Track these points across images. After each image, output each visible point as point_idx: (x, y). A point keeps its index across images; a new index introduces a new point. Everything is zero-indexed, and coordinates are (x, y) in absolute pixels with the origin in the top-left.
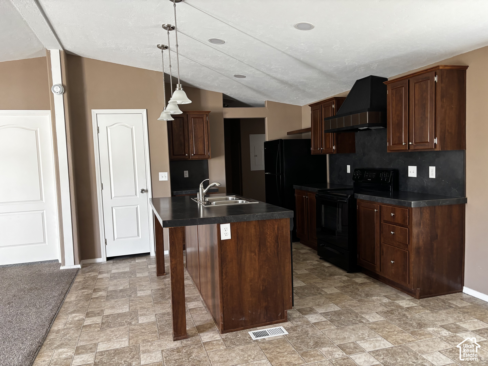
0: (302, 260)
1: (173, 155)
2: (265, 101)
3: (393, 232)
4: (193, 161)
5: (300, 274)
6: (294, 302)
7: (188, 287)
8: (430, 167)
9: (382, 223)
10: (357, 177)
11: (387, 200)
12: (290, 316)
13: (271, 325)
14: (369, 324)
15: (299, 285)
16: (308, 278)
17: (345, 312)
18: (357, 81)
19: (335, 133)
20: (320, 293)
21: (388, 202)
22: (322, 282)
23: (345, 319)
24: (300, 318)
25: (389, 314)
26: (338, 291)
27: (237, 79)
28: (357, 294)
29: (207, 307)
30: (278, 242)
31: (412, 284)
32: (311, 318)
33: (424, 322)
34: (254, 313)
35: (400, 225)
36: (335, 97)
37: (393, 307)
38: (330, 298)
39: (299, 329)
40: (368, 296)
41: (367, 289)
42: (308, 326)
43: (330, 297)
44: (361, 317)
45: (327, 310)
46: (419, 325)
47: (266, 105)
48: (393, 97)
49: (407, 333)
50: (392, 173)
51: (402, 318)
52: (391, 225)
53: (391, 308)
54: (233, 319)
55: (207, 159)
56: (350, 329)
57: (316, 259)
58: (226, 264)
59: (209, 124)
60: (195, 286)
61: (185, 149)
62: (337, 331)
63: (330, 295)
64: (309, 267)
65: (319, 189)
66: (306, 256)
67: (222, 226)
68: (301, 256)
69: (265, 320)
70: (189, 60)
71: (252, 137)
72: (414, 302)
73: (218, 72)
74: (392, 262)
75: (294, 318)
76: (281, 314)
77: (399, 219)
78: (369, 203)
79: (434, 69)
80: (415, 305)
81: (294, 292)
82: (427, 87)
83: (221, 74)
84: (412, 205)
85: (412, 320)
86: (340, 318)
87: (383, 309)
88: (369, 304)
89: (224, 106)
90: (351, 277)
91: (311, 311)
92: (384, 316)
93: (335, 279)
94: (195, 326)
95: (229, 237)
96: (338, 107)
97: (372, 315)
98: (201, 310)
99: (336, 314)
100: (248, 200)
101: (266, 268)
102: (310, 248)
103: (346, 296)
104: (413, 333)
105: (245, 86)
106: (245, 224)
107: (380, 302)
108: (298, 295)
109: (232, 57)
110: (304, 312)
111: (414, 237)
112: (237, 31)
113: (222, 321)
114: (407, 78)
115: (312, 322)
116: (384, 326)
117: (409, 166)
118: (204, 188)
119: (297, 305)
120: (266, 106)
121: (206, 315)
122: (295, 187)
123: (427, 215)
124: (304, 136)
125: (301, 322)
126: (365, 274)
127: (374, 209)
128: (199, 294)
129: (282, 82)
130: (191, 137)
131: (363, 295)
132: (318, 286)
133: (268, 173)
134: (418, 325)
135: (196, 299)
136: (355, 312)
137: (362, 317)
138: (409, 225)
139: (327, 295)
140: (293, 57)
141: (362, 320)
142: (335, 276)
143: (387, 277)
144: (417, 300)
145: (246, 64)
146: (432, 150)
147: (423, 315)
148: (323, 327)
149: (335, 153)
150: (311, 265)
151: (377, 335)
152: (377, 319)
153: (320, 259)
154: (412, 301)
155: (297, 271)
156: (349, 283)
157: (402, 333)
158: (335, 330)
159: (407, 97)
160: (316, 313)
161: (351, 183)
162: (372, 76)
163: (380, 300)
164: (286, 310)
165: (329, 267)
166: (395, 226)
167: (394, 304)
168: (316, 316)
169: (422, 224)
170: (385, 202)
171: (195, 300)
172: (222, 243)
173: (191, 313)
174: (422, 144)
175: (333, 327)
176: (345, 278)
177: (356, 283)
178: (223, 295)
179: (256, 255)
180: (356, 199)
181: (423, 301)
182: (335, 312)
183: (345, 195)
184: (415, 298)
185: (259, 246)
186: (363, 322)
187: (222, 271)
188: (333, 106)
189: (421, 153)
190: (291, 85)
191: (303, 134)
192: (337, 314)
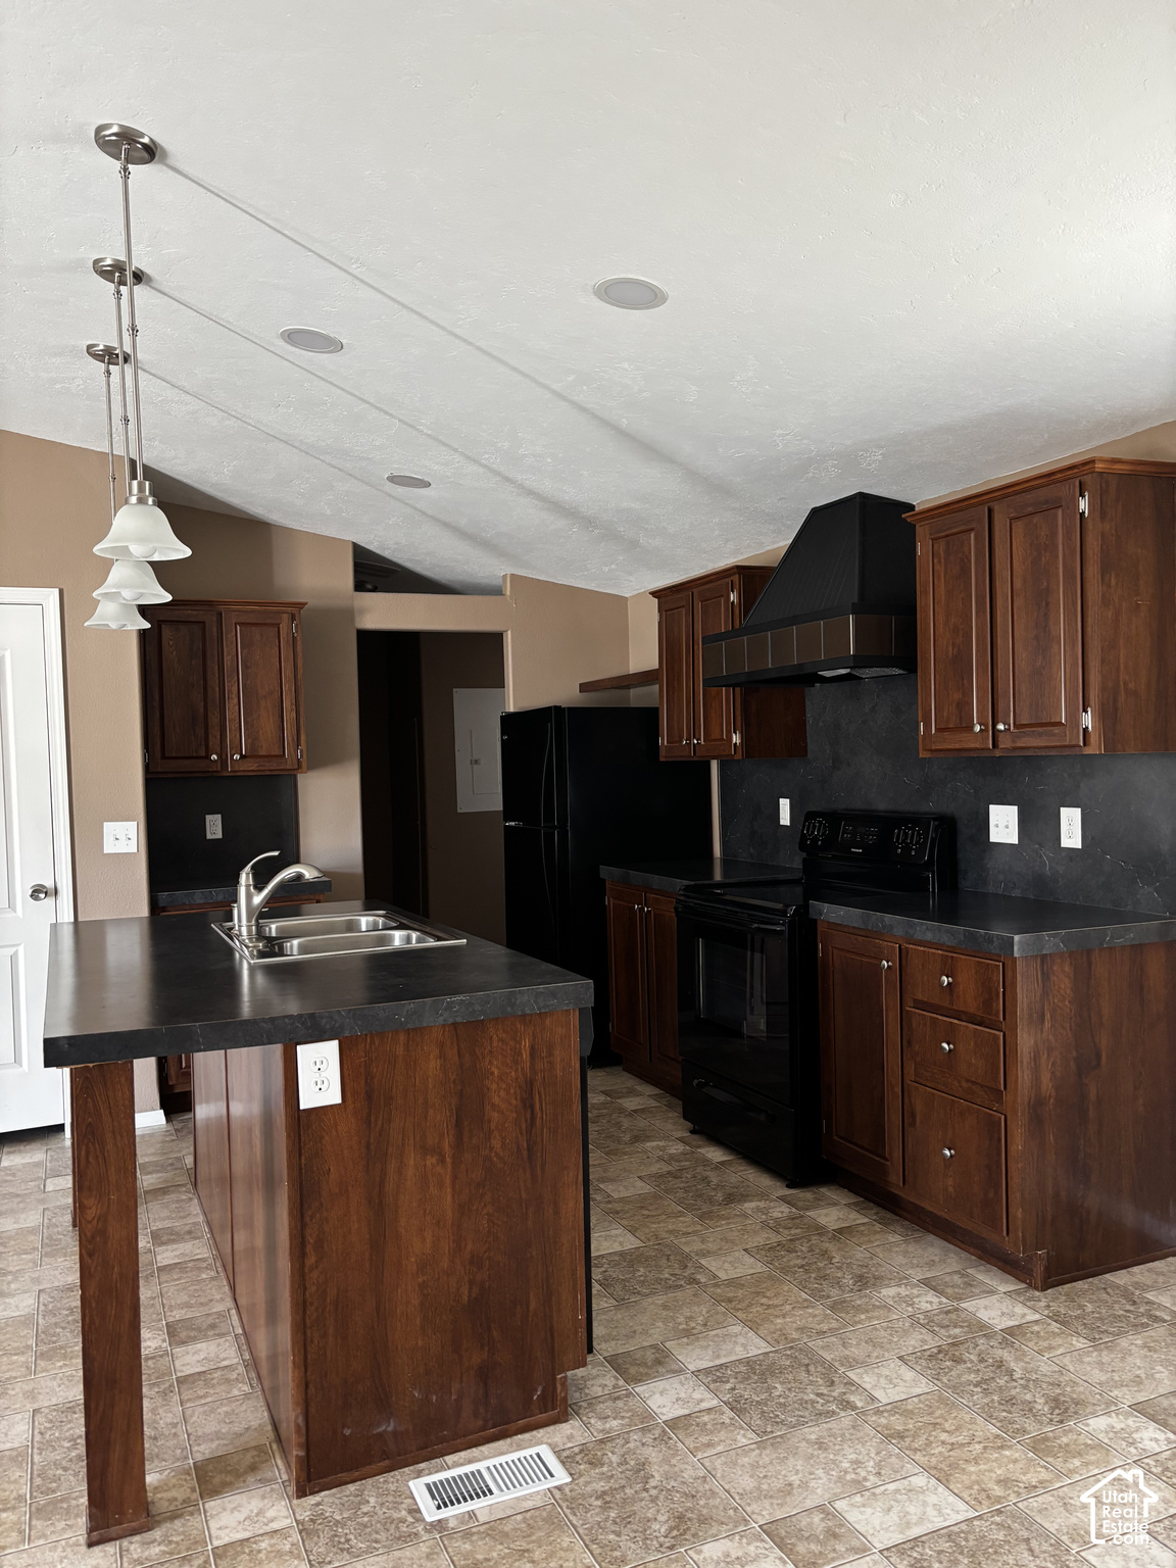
0: (627, 1138)
1: (164, 757)
2: (505, 576)
3: (949, 1045)
4: (235, 779)
5: (621, 1200)
6: (595, 1324)
7: (189, 1274)
8: (1063, 810)
9: (908, 1008)
10: (815, 839)
11: (926, 930)
12: (581, 1390)
13: (501, 1442)
14: (878, 1412)
15: (617, 1248)
16: (648, 1216)
17: (788, 1363)
18: (815, 511)
19: (738, 690)
20: (693, 1281)
21: (929, 936)
22: (699, 1228)
23: (787, 1397)
24: (618, 1398)
25: (948, 1363)
26: (759, 1268)
27: (400, 490)
28: (825, 1277)
29: (253, 1364)
30: (532, 1107)
31: (1020, 1234)
32: (657, 1396)
33: (1073, 1391)
34: (434, 1398)
35: (972, 1019)
36: (738, 567)
37: (957, 1331)
38: (730, 1301)
39: (613, 1453)
40: (865, 1286)
41: (860, 1254)
42: (648, 1438)
43: (730, 1295)
44: (846, 1384)
45: (718, 1357)
46: (1057, 1407)
47: (508, 589)
48: (937, 567)
49: (1019, 1447)
50: (936, 829)
51: (993, 1378)
52: (940, 1017)
53: (949, 1336)
54: (347, 1432)
55: (291, 773)
56: (808, 1441)
57: (679, 1134)
58: (321, 1204)
59: (299, 649)
60: (218, 1264)
61: (210, 736)
62: (760, 1455)
63: (728, 1285)
64: (655, 1169)
65: (686, 882)
66: (641, 1123)
67: (306, 1053)
68: (626, 1123)
69: (480, 1423)
70: (216, 411)
71: (461, 696)
72: (1028, 1304)
73: (329, 464)
74: (947, 1152)
75: (592, 1402)
76: (543, 1391)
77: (969, 1000)
78: (860, 938)
79: (1076, 471)
80: (1033, 1317)
81: (593, 1276)
82: (1053, 534)
83: (340, 470)
84: (1016, 948)
85: (1031, 1384)
86: (769, 1389)
87: (924, 1341)
88: (870, 1318)
89: (360, 586)
90: (800, 1204)
91: (658, 1362)
92: (929, 1372)
93: (745, 1216)
94: (191, 1461)
95: (332, 1096)
96: (748, 599)
97: (885, 1372)
98: (228, 1381)
99: (755, 1373)
100: (428, 930)
101: (485, 1212)
102: (657, 1091)
103: (786, 1288)
104: (1040, 1446)
105: (431, 517)
106: (402, 1037)
107: (910, 1309)
108: (611, 1290)
109: (377, 408)
110: (633, 1370)
111: (1022, 1062)
112: (386, 300)
113: (299, 1445)
114: (982, 503)
115: (664, 1418)
116: (934, 1421)
117: (991, 806)
118: (255, 887)
119: (607, 1339)
120: (508, 593)
121: (244, 1407)
122: (605, 871)
123: (1063, 980)
124: (638, 697)
125: (623, 1417)
126: (850, 1191)
127: (882, 960)
128: (229, 1303)
129: (556, 507)
130: (230, 691)
131: (848, 1281)
132: (687, 1249)
133: (513, 823)
134: (1053, 1409)
135: (213, 1326)
136: (823, 1362)
137: (851, 1383)
138: (1004, 1019)
139: (716, 1285)
140: (595, 417)
141: (852, 1398)
142: (745, 1201)
143: (926, 1205)
144: (1037, 1293)
145: (429, 435)
146: (1076, 751)
147: (1067, 1360)
148: (704, 1439)
149: (738, 756)
150: (661, 1159)
151: (910, 1467)
152: (904, 1390)
153: (693, 1132)
154: (1022, 1299)
155: (609, 1188)
156: (798, 1231)
157: (999, 1448)
158: (753, 1450)
159: (985, 565)
160: (679, 1372)
161: (793, 861)
162: (862, 497)
163: (909, 1301)
164: (563, 1375)
165: (722, 1163)
166: (955, 1021)
167: (958, 1316)
168: (678, 1386)
169: (1048, 1016)
170: (918, 936)
171: (210, 1333)
172: (303, 1124)
173: (185, 1397)
174: (1040, 729)
175: (744, 1436)
176: (781, 1211)
177: (820, 1230)
178: (305, 1334)
179: (442, 1161)
180: (815, 921)
181: (1056, 1299)
182: (748, 1362)
183: (780, 906)
184: (1030, 1285)
185: (458, 1125)
186: (854, 1408)
187: (303, 1237)
188: (733, 597)
189: (1032, 761)
190: (588, 522)
191: (633, 692)
192: (757, 1370)
